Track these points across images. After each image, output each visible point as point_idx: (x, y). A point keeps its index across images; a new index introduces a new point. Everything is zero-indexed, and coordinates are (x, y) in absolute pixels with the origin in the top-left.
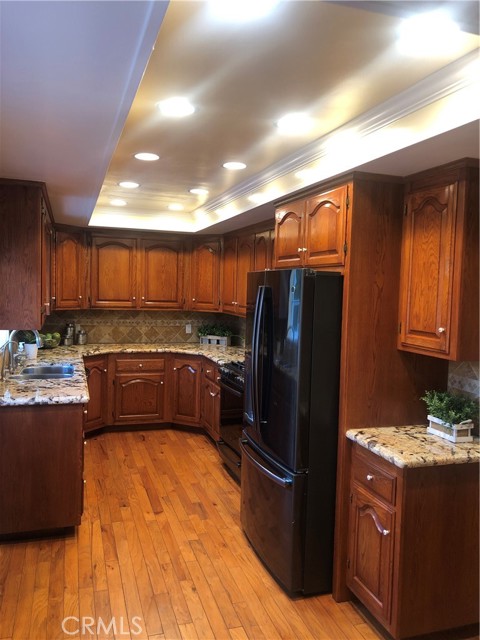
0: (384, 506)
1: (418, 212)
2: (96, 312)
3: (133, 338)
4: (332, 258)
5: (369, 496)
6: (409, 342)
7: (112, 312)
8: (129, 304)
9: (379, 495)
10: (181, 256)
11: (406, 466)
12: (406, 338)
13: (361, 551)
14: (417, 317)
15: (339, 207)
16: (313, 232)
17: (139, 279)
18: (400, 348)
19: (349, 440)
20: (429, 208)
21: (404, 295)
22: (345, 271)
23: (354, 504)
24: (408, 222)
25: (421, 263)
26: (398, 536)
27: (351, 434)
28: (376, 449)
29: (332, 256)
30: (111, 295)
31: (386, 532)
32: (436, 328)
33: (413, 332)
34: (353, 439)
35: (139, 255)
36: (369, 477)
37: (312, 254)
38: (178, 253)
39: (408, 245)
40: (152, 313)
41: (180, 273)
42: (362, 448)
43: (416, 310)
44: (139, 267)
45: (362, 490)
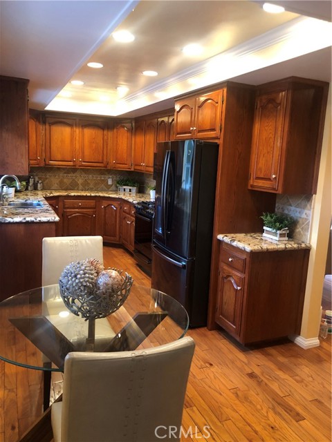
0: (239, 274)
1: (263, 108)
2: (48, 169)
3: (73, 187)
4: (212, 134)
5: (230, 270)
6: (255, 184)
7: (59, 169)
8: (71, 163)
9: (236, 269)
10: (105, 132)
11: (251, 251)
12: (253, 182)
13: (225, 301)
14: (260, 169)
15: (217, 103)
16: (200, 117)
17: (77, 147)
18: (250, 188)
19: (219, 240)
20: (270, 105)
21: (254, 157)
22: (220, 142)
23: (221, 276)
24: (258, 113)
25: (264, 138)
26: (246, 290)
27: (220, 237)
28: (235, 244)
29: (212, 132)
30: (59, 157)
31: (239, 288)
32: (271, 175)
33: (258, 178)
34: (221, 239)
35: (77, 131)
36: (230, 260)
37: (199, 132)
38: (103, 130)
39: (257, 127)
40: (85, 170)
41: (105, 144)
42: (227, 244)
43: (260, 165)
44: (77, 138)
45: (226, 267)
